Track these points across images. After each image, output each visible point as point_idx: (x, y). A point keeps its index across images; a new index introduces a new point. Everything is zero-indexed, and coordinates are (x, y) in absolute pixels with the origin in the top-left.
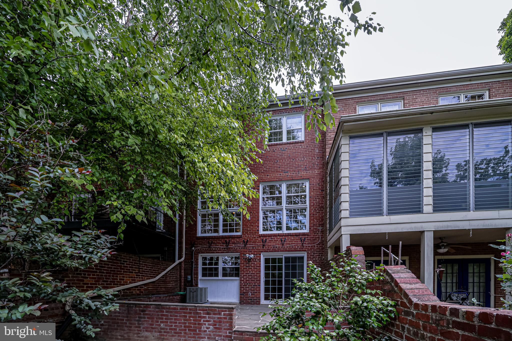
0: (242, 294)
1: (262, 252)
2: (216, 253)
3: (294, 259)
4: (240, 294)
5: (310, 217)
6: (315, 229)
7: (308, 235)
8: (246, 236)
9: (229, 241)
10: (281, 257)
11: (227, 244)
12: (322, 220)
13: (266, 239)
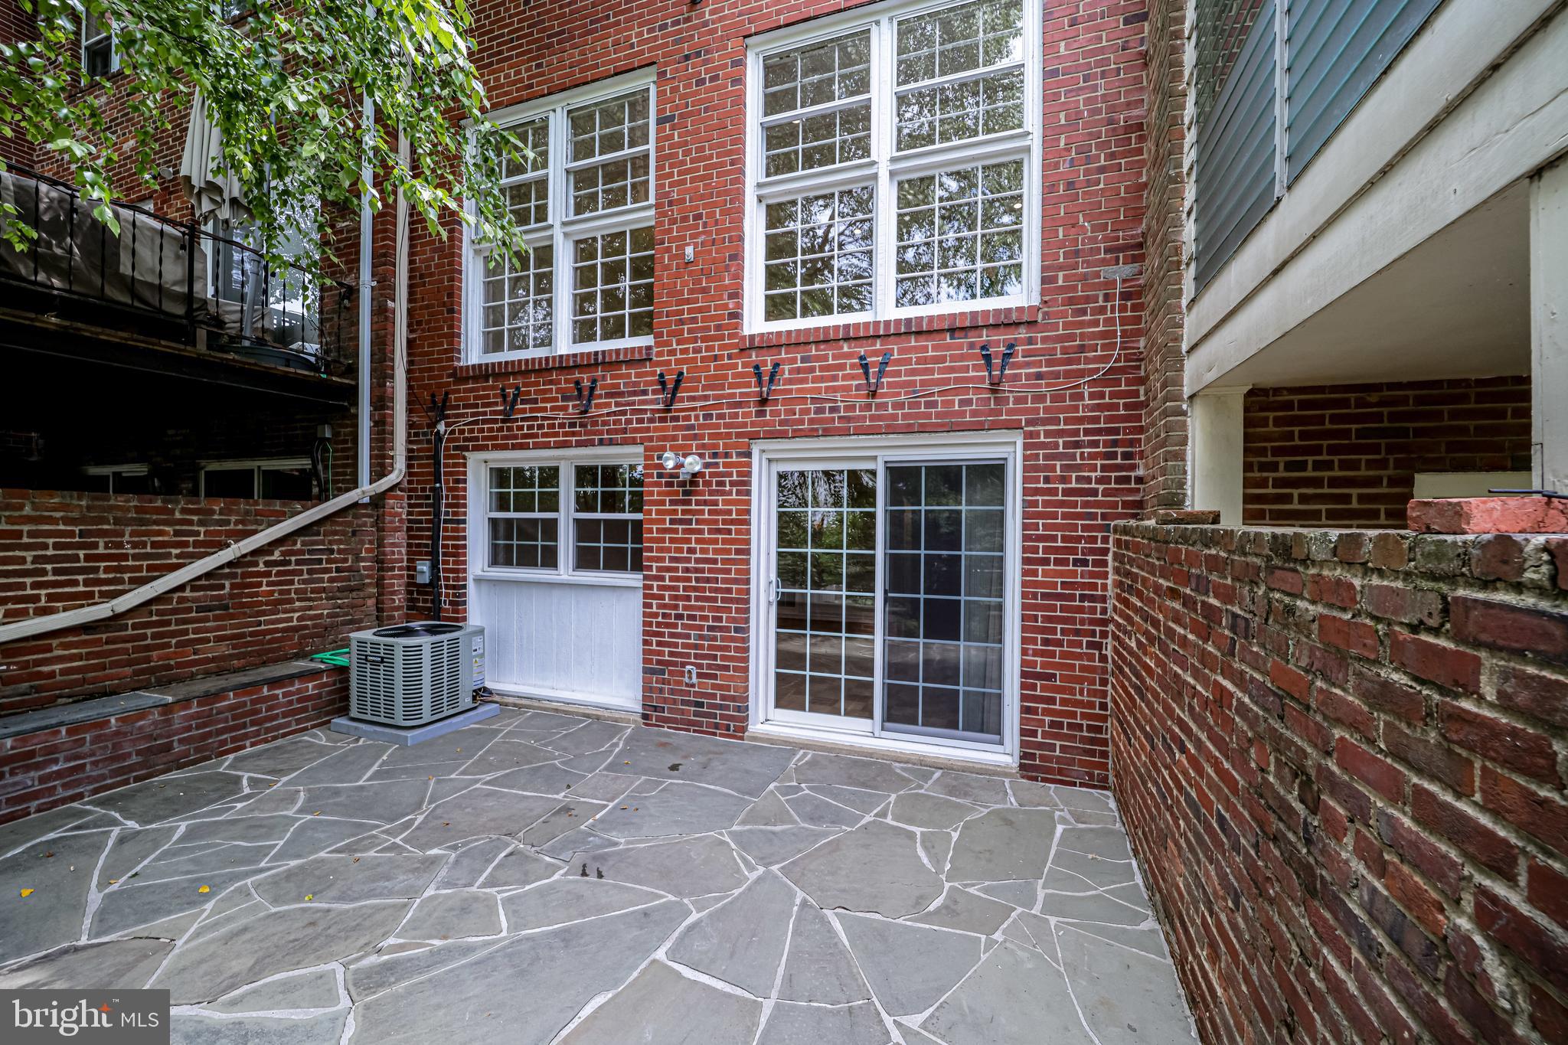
0: (653, 672)
1: (755, 436)
2: (537, 446)
3: (947, 478)
4: (645, 671)
5: (1045, 202)
6: (1084, 277)
7: (1032, 323)
8: (672, 352)
9: (594, 381)
10: (870, 466)
11: (585, 395)
12: (1136, 216)
13: (776, 365)
